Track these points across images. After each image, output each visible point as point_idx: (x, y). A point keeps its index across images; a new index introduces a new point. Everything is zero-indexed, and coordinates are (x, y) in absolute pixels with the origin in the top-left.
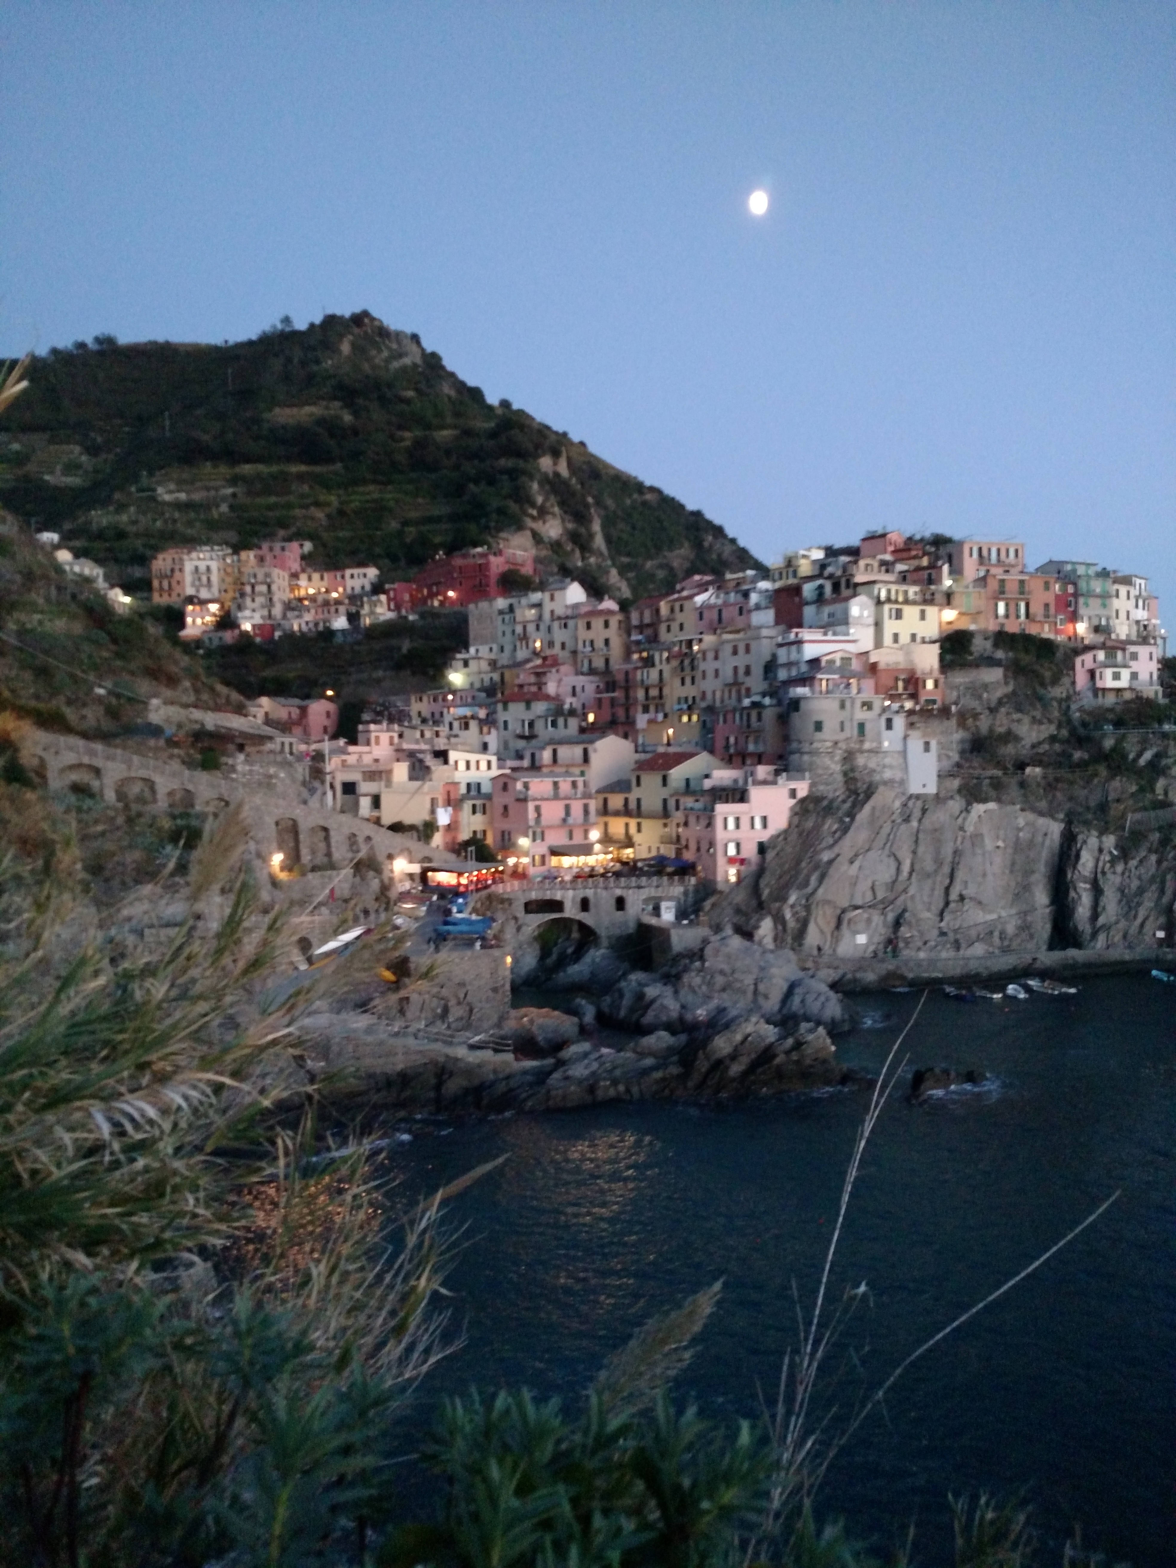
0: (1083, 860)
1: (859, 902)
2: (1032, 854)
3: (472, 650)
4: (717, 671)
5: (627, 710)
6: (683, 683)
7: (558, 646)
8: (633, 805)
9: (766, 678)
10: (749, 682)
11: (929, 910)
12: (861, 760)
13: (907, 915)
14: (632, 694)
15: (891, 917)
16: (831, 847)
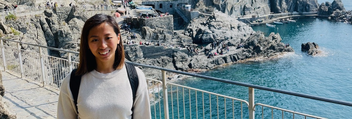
1: (235, 3)
11: (249, 4)
15: (243, 7)
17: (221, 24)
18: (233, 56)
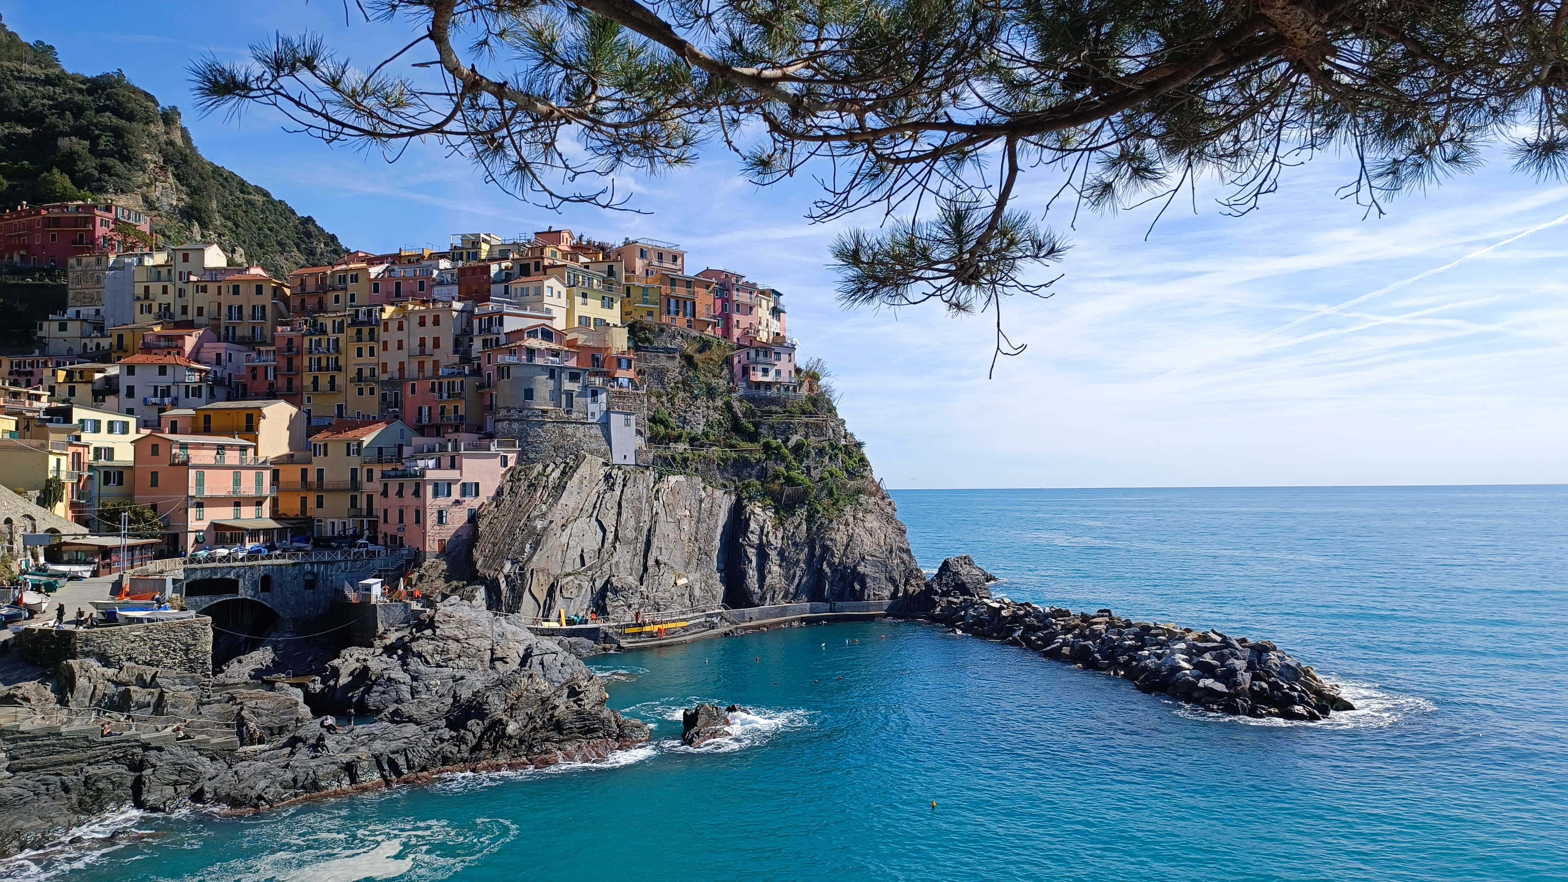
0: (751, 528)
1: (569, 569)
2: (712, 524)
4: (400, 343)
5: (290, 381)
6: (360, 353)
8: (312, 477)
9: (456, 352)
10: (439, 354)
11: (631, 574)
12: (569, 429)
13: (614, 579)
14: (296, 362)
15: (599, 584)
16: (543, 515)
17: (453, 646)
18: (389, 758)
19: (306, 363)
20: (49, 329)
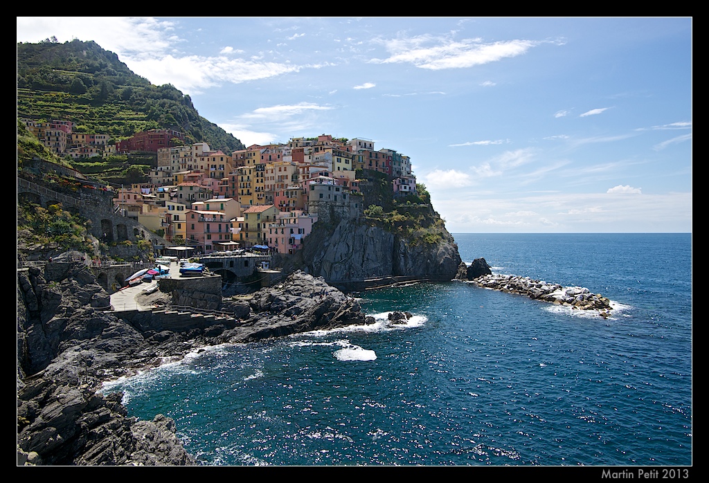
1: (336, 260)
3: (159, 168)
4: (273, 177)
5: (233, 192)
6: (258, 182)
7: (199, 167)
8: (244, 226)
10: (287, 182)
11: (358, 263)
12: (336, 210)
14: (236, 185)
15: (347, 266)
16: (327, 240)
17: (300, 288)
19: (239, 185)
20: (152, 174)
